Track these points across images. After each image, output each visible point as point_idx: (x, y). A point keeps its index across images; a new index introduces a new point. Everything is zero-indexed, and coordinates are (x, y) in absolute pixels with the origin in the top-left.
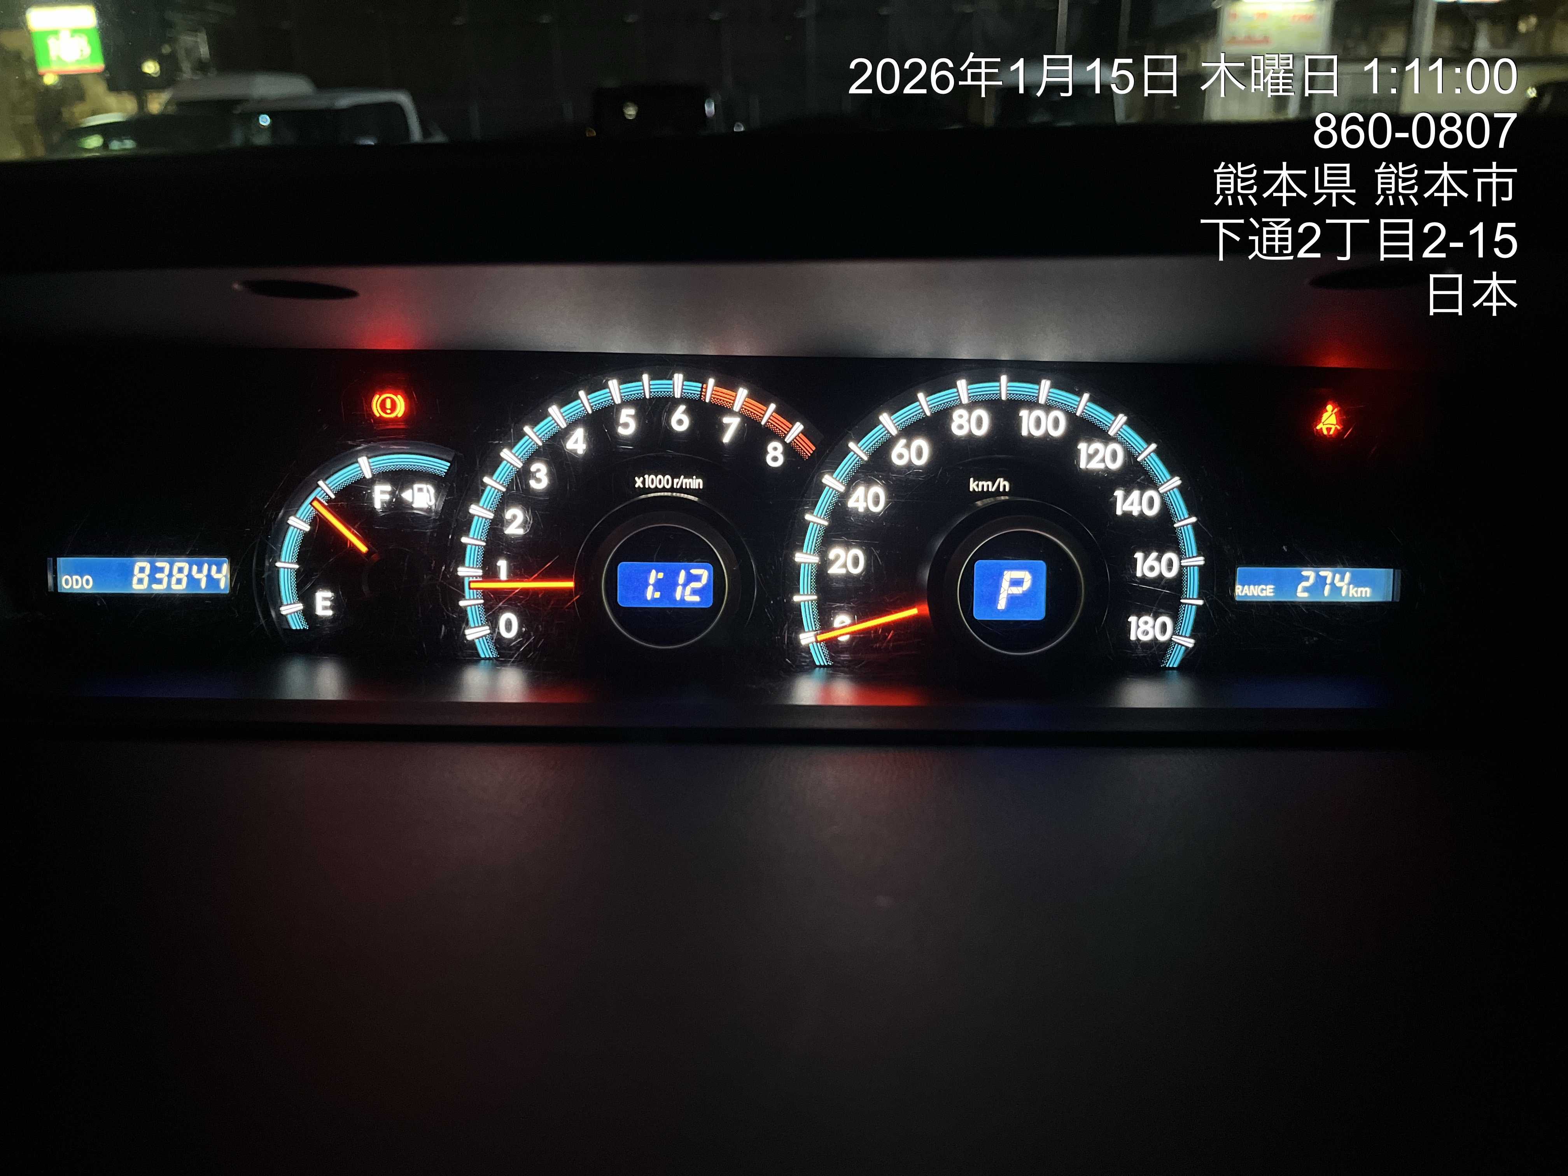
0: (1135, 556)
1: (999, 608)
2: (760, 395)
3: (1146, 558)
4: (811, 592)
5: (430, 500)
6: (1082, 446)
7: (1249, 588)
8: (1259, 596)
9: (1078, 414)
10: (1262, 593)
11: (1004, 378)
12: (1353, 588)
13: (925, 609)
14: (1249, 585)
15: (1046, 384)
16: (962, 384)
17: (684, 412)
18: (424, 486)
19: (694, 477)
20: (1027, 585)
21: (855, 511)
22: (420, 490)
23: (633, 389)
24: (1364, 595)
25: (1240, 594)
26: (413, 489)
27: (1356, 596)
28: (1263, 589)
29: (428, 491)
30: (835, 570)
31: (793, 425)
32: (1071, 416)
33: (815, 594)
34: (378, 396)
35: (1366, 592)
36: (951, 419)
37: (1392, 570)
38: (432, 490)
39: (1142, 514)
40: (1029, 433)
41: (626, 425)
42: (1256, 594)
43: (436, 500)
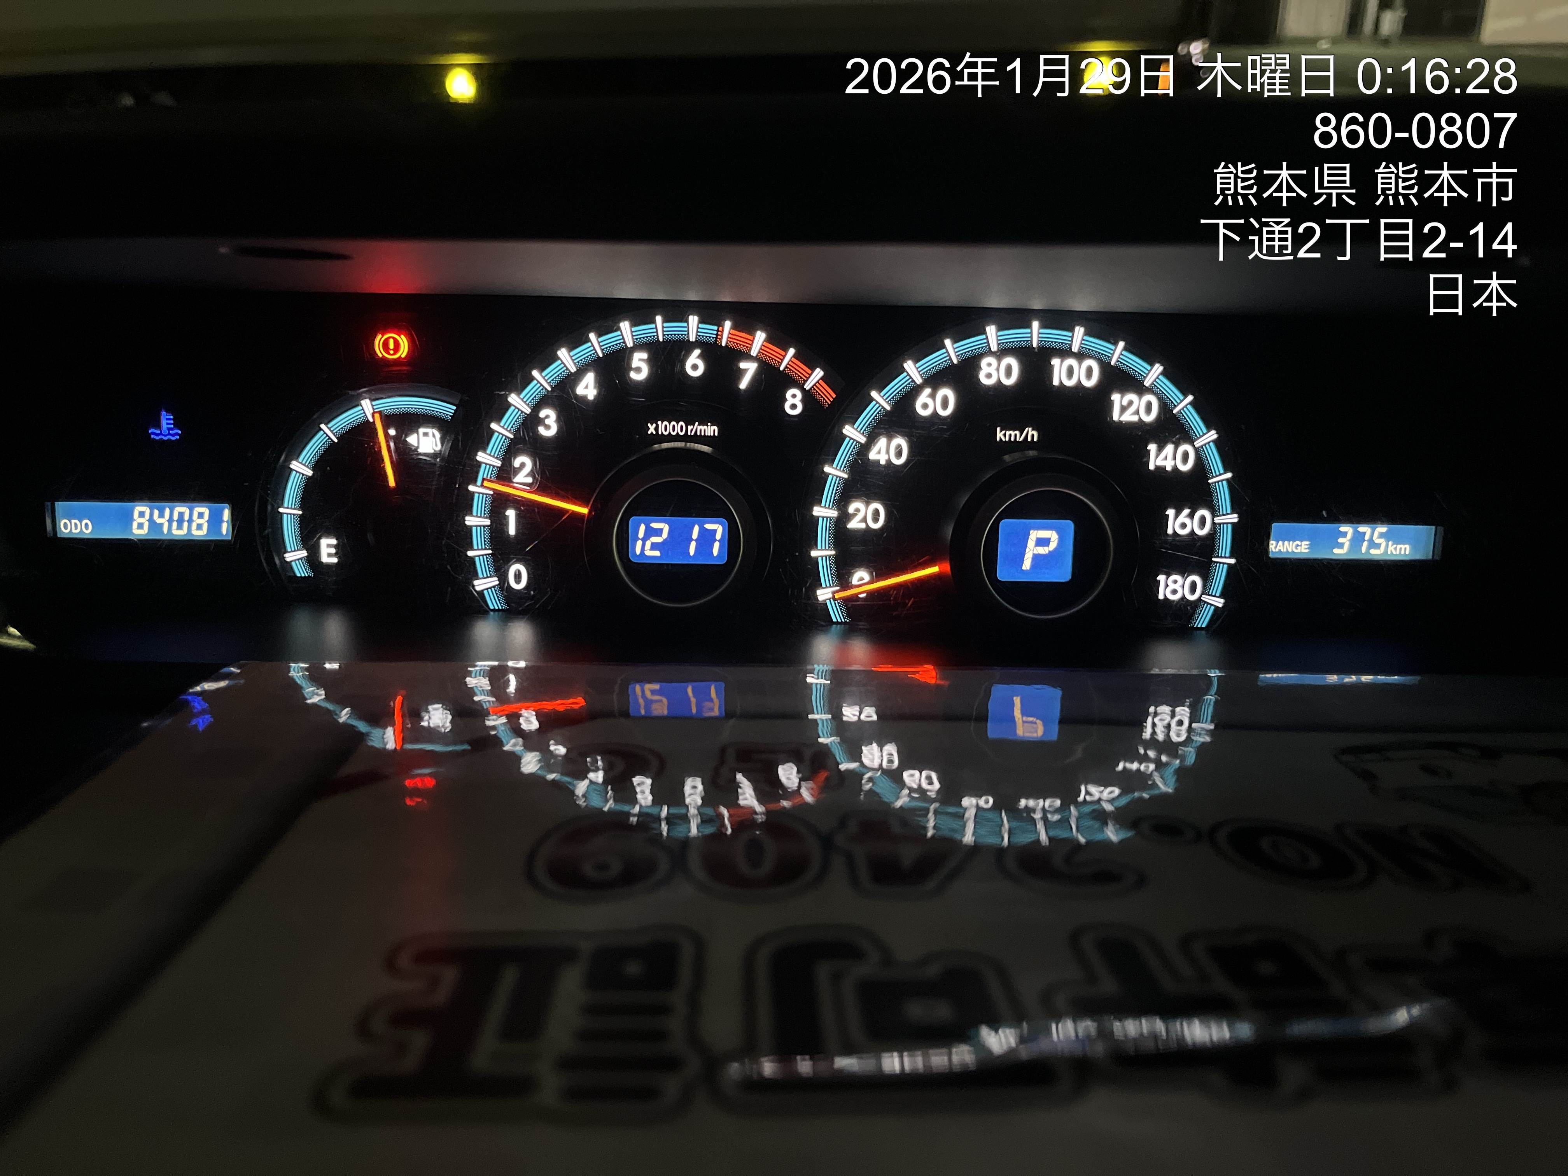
0: (1167, 513)
1: (1024, 568)
2: (778, 340)
3: (1177, 516)
4: (829, 547)
5: (436, 445)
6: (1116, 397)
7: (1283, 544)
8: (1293, 552)
9: (1112, 363)
10: (1297, 549)
11: (1035, 324)
12: (1392, 546)
13: (947, 567)
14: (1284, 541)
15: (1079, 331)
16: (991, 330)
17: (700, 356)
18: (429, 431)
19: (709, 424)
20: (1053, 545)
21: (877, 462)
22: (426, 434)
23: (644, 330)
24: (1403, 552)
25: (1274, 550)
26: (418, 434)
27: (1394, 552)
28: (1298, 545)
29: (434, 435)
30: (854, 524)
31: (813, 370)
32: (1105, 365)
33: (833, 548)
34: (380, 336)
35: (1405, 549)
36: (979, 368)
37: (1434, 527)
38: (438, 435)
39: (1175, 469)
40: (1061, 382)
41: (638, 370)
42: (1290, 550)
43: (442, 445)
